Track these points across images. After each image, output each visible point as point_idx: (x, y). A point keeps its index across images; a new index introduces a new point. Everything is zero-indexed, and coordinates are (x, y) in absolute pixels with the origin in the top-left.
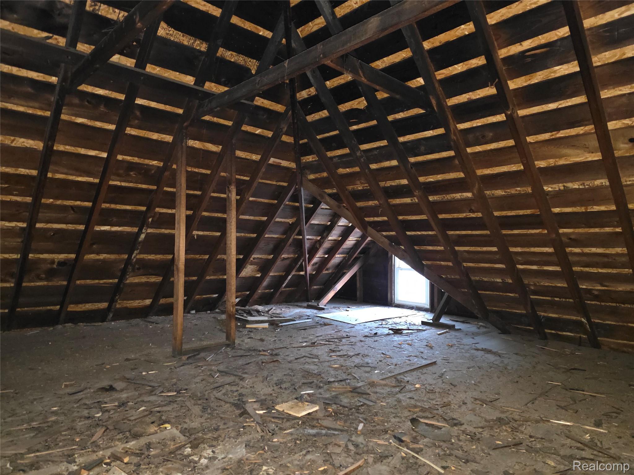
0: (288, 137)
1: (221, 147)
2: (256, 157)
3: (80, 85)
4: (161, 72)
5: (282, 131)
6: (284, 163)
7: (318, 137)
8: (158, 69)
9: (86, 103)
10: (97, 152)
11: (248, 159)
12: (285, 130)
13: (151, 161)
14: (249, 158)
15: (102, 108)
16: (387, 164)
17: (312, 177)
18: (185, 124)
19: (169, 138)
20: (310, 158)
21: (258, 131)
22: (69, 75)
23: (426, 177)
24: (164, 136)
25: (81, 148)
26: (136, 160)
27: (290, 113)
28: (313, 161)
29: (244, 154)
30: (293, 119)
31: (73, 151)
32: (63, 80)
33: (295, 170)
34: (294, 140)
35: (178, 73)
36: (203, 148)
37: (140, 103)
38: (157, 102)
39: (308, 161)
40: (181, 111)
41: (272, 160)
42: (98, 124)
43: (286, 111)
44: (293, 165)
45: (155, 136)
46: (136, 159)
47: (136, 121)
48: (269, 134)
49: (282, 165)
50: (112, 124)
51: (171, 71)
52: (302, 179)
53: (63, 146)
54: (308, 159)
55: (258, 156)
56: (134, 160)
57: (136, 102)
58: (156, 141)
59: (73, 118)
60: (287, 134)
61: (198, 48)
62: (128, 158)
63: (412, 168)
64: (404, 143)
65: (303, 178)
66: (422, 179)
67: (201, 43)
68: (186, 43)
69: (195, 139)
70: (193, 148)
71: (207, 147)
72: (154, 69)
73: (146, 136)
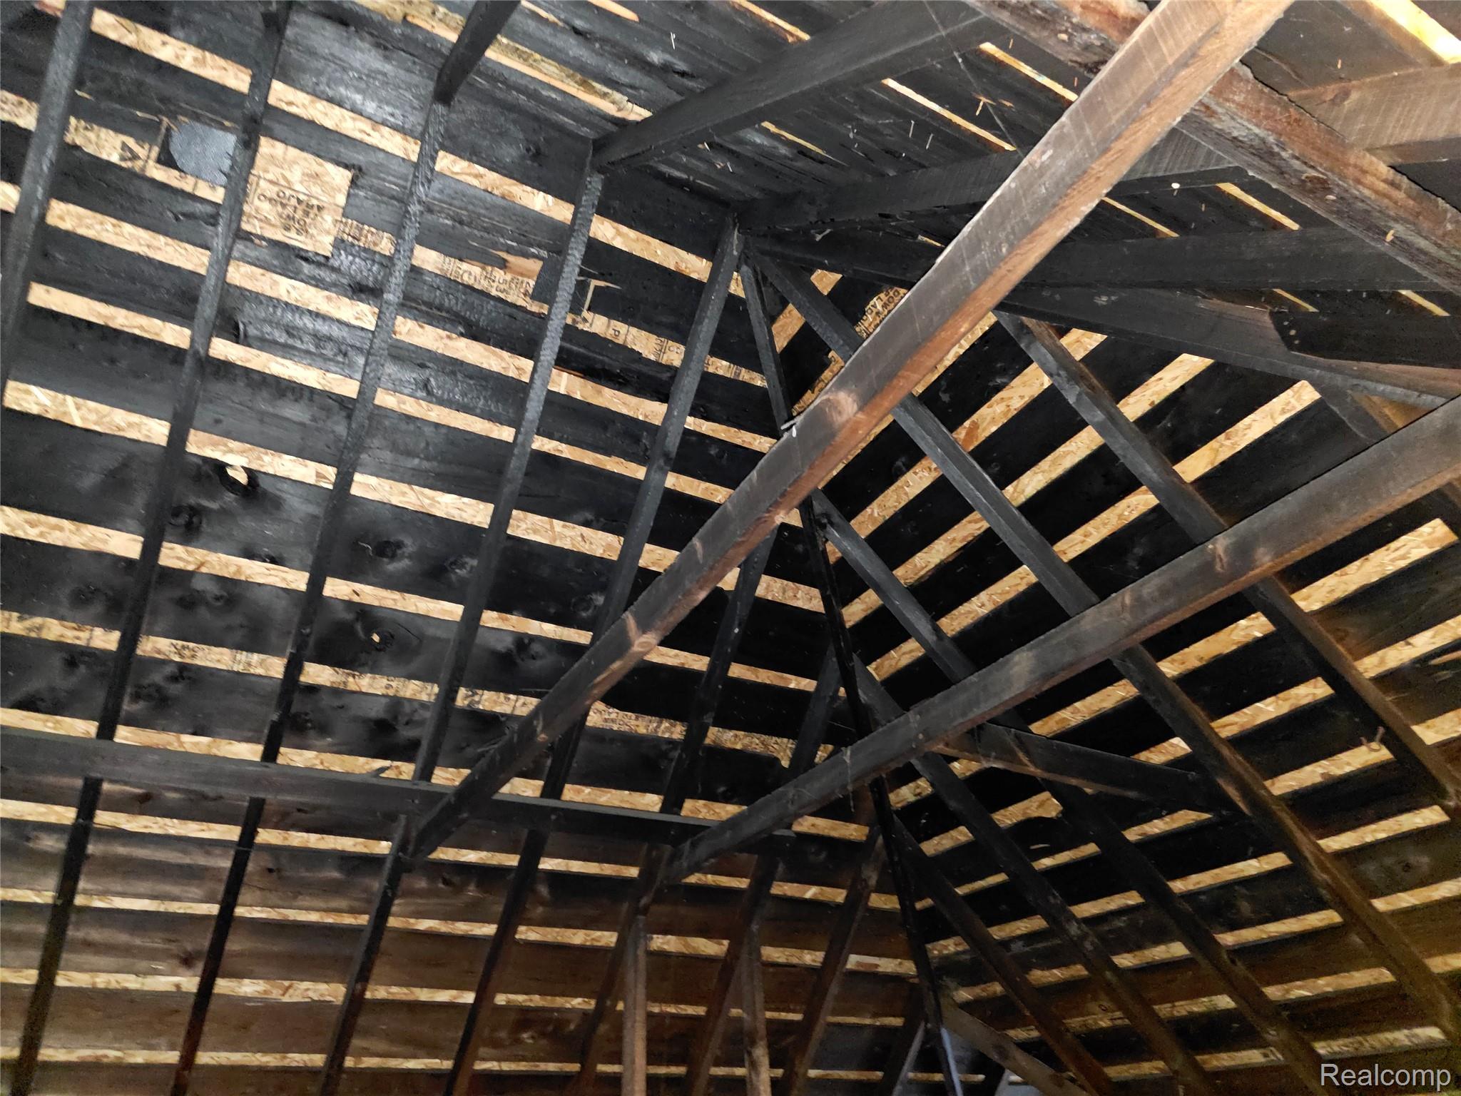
0: (884, 897)
1: (726, 942)
2: (812, 958)
3: (433, 850)
4: (593, 796)
5: (867, 886)
6: (887, 965)
7: (960, 891)
8: (587, 790)
9: (441, 885)
10: (454, 992)
11: (794, 966)
12: (873, 882)
13: (569, 999)
14: (795, 961)
15: (472, 891)
16: (1160, 953)
17: (964, 995)
18: (644, 901)
19: (608, 938)
20: (950, 946)
21: (811, 892)
22: (414, 834)
23: (1285, 986)
24: (598, 933)
25: (422, 987)
26: (536, 1001)
27: (880, 840)
28: (957, 953)
29: (783, 952)
30: (890, 854)
31: (404, 998)
32: (402, 847)
33: (916, 981)
34: (901, 904)
35: (627, 792)
36: (685, 951)
37: (550, 868)
38: (584, 860)
39: (945, 952)
40: (633, 872)
41: (854, 961)
42: (461, 928)
43: (871, 838)
44: (908, 967)
45: (578, 937)
46: (537, 997)
47: (540, 910)
48: (839, 896)
49: (880, 970)
50: (489, 922)
51: (613, 791)
52: (938, 1004)
53: (384, 987)
54: (946, 947)
55: (818, 953)
56: (531, 1000)
57: (541, 866)
58: (582, 949)
59: (412, 921)
60: (880, 889)
61: (667, 735)
62: (520, 998)
63: (1233, 962)
64: (1190, 896)
65: (942, 1001)
66: (1273, 992)
67: (672, 725)
68: (642, 730)
69: (665, 932)
70: (663, 955)
71: (694, 948)
72: (579, 792)
73: (560, 939)
